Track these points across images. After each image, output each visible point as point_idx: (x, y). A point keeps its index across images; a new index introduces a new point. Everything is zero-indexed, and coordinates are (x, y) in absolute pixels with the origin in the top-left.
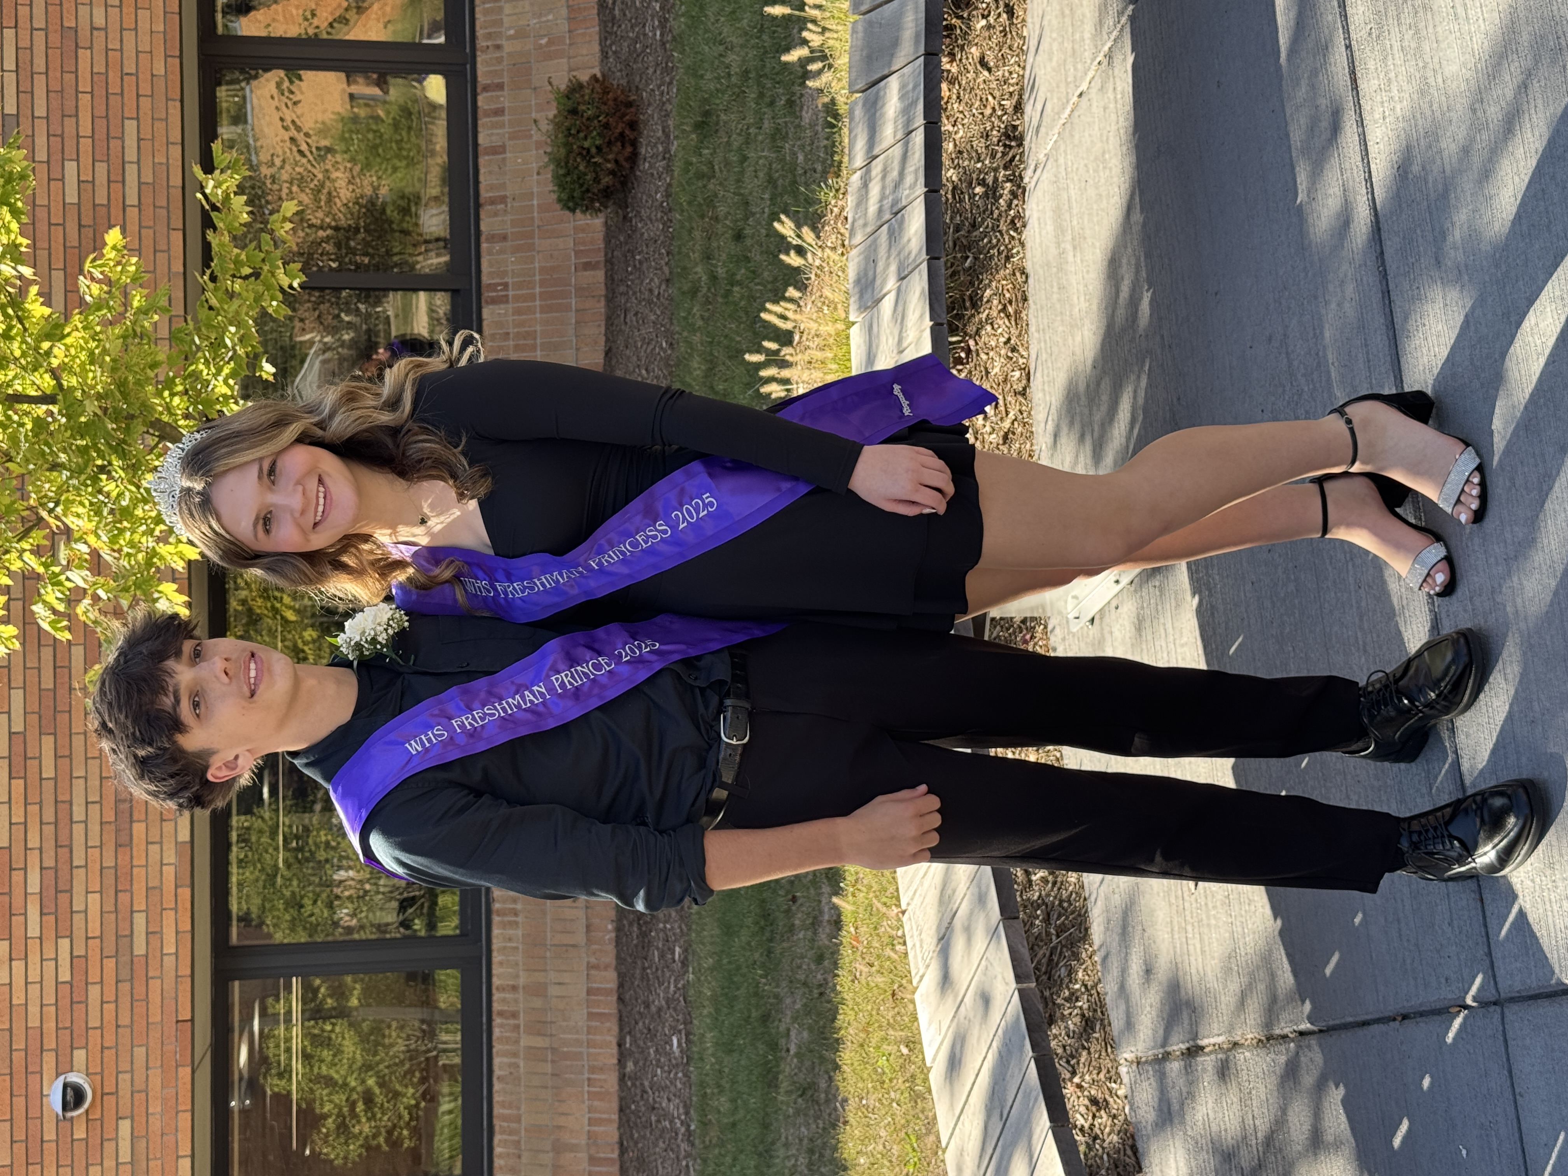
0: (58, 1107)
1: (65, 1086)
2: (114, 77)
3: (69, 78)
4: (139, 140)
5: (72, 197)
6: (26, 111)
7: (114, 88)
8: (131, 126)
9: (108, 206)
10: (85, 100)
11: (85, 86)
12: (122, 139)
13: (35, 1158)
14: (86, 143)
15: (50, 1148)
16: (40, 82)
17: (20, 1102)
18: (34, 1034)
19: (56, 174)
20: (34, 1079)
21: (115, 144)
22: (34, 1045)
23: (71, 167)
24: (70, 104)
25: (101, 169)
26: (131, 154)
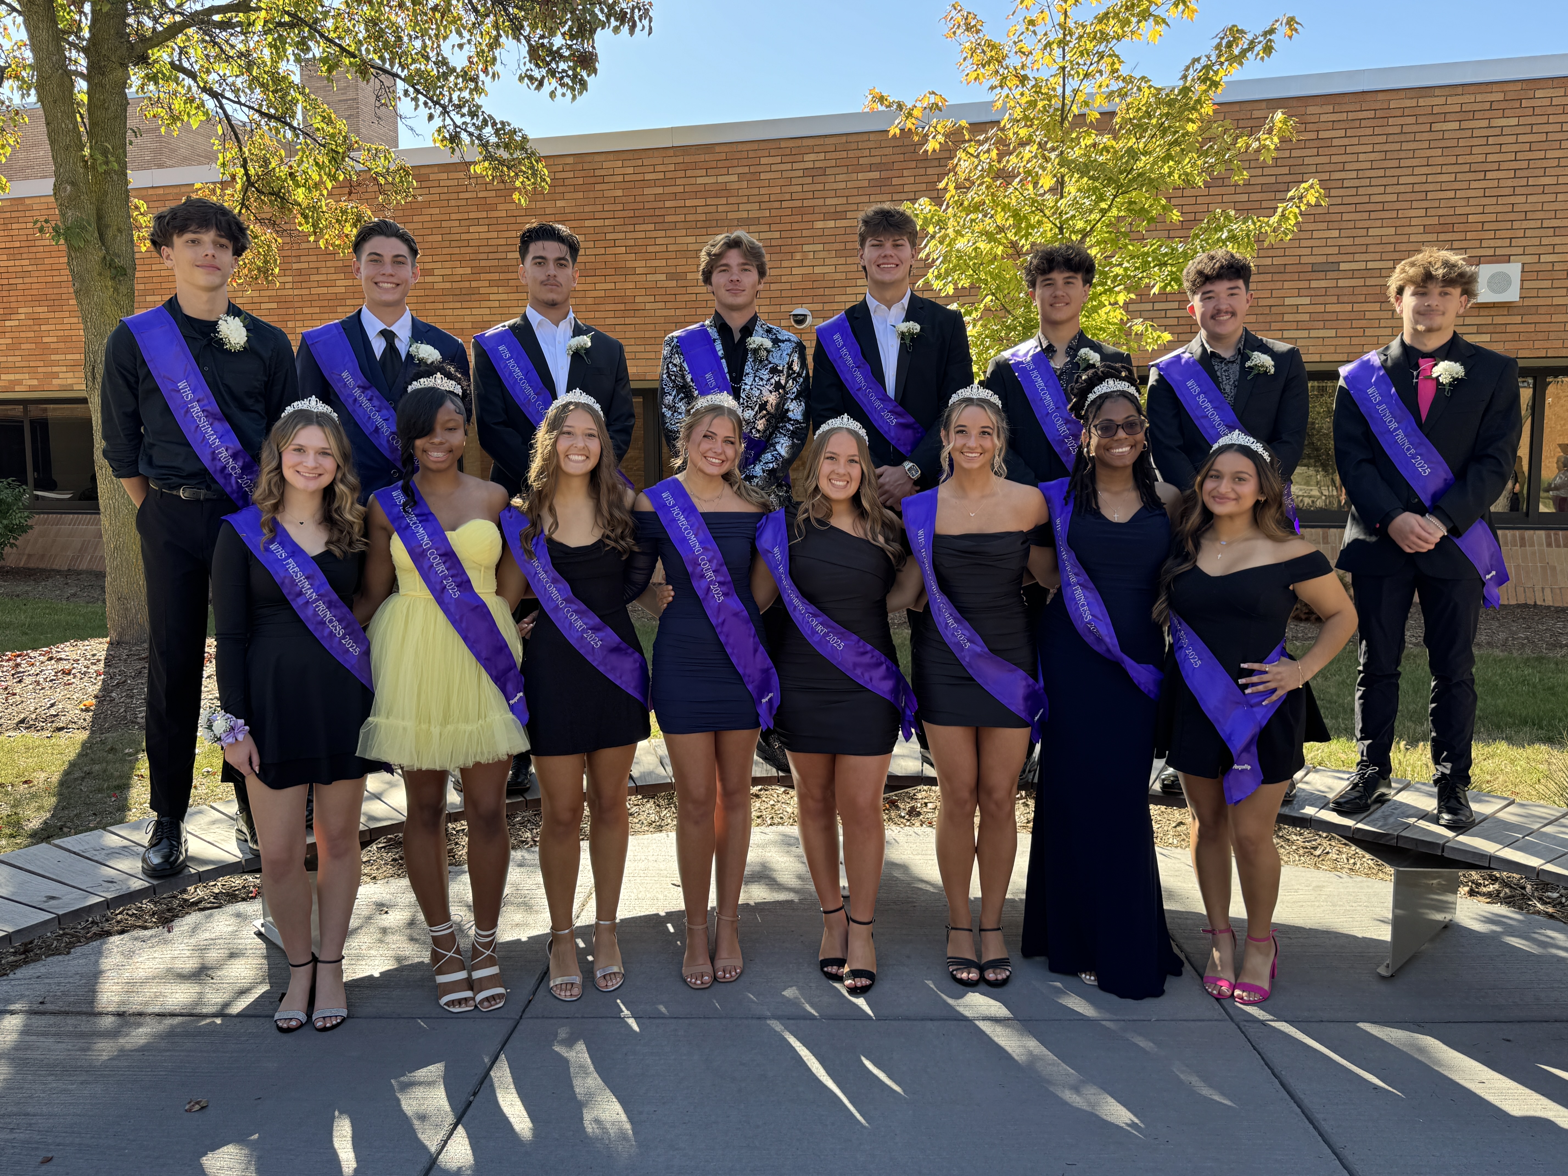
0: (795, 312)
1: (805, 316)
2: (1363, 323)
3: (1362, 298)
4: (1323, 338)
5: (1287, 301)
6: (1341, 275)
7: (1355, 324)
8: (1332, 333)
9: (1283, 321)
10: (1349, 307)
11: (1357, 307)
12: (1324, 328)
13: (773, 301)
14: (1321, 308)
15: (777, 309)
16: (1361, 282)
17: (799, 293)
18: (831, 299)
19: (1302, 292)
20: (810, 299)
21: (1321, 324)
22: (826, 299)
23: (1307, 300)
24: (1345, 299)
25: (1306, 317)
26: (1313, 333)
